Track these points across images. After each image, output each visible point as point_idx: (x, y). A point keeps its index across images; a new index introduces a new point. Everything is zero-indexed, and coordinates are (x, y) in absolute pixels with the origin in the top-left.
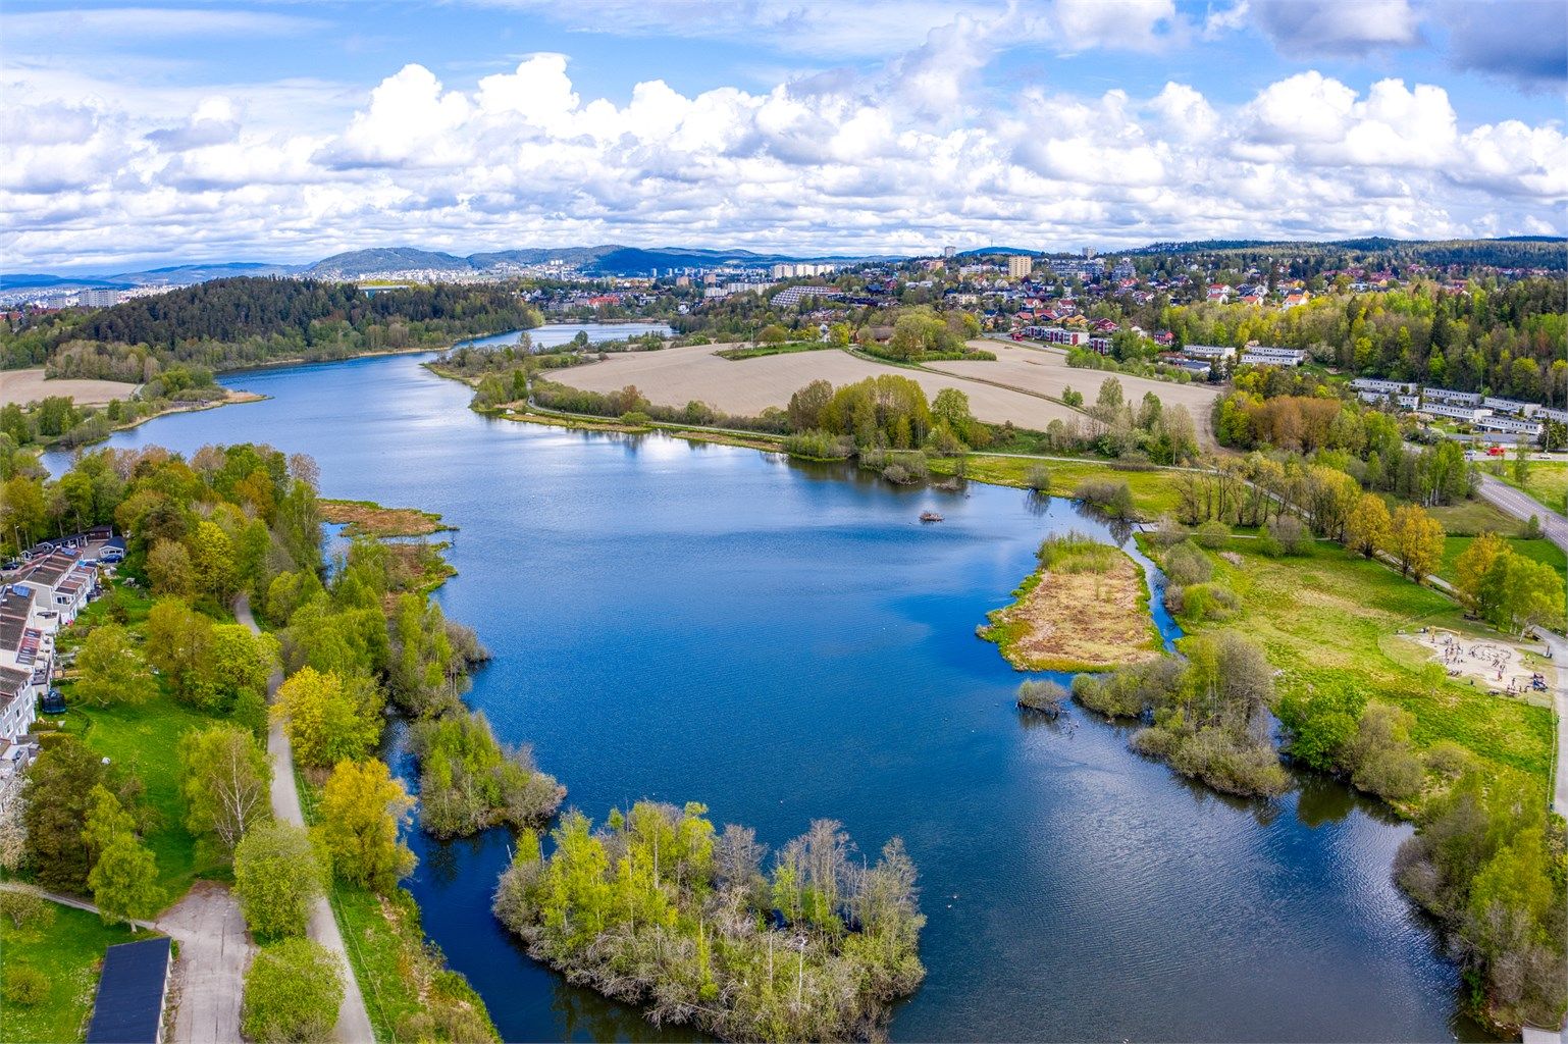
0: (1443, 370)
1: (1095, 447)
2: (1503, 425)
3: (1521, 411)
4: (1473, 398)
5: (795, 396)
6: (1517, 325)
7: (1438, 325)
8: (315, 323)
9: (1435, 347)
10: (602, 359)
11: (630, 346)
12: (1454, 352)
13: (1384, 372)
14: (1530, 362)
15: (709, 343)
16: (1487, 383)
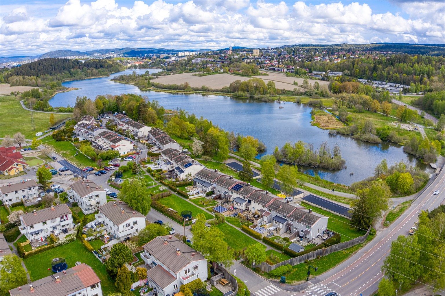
0: (376, 76)
1: (306, 94)
2: (393, 88)
3: (396, 85)
4: (384, 83)
5: (231, 84)
6: (394, 66)
7: (375, 66)
8: (72, 70)
9: (374, 71)
10: (157, 77)
11: (162, 74)
12: (379, 72)
13: (362, 77)
14: (397, 74)
15: (183, 73)
16: (387, 79)
